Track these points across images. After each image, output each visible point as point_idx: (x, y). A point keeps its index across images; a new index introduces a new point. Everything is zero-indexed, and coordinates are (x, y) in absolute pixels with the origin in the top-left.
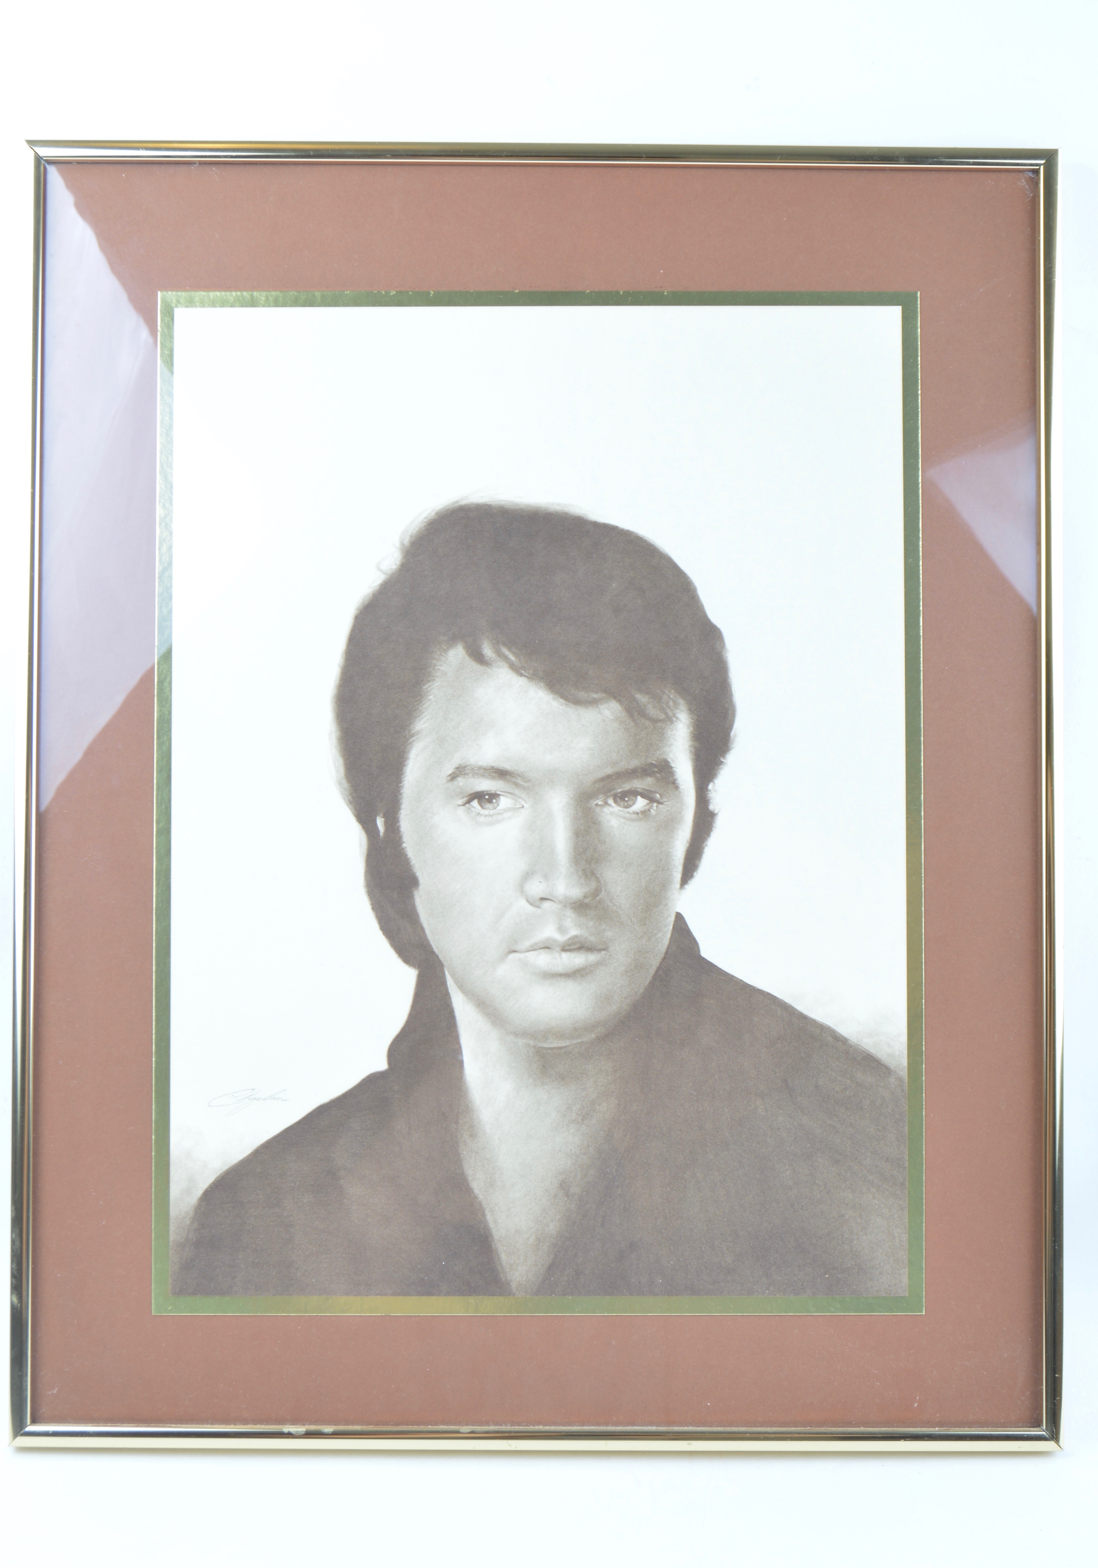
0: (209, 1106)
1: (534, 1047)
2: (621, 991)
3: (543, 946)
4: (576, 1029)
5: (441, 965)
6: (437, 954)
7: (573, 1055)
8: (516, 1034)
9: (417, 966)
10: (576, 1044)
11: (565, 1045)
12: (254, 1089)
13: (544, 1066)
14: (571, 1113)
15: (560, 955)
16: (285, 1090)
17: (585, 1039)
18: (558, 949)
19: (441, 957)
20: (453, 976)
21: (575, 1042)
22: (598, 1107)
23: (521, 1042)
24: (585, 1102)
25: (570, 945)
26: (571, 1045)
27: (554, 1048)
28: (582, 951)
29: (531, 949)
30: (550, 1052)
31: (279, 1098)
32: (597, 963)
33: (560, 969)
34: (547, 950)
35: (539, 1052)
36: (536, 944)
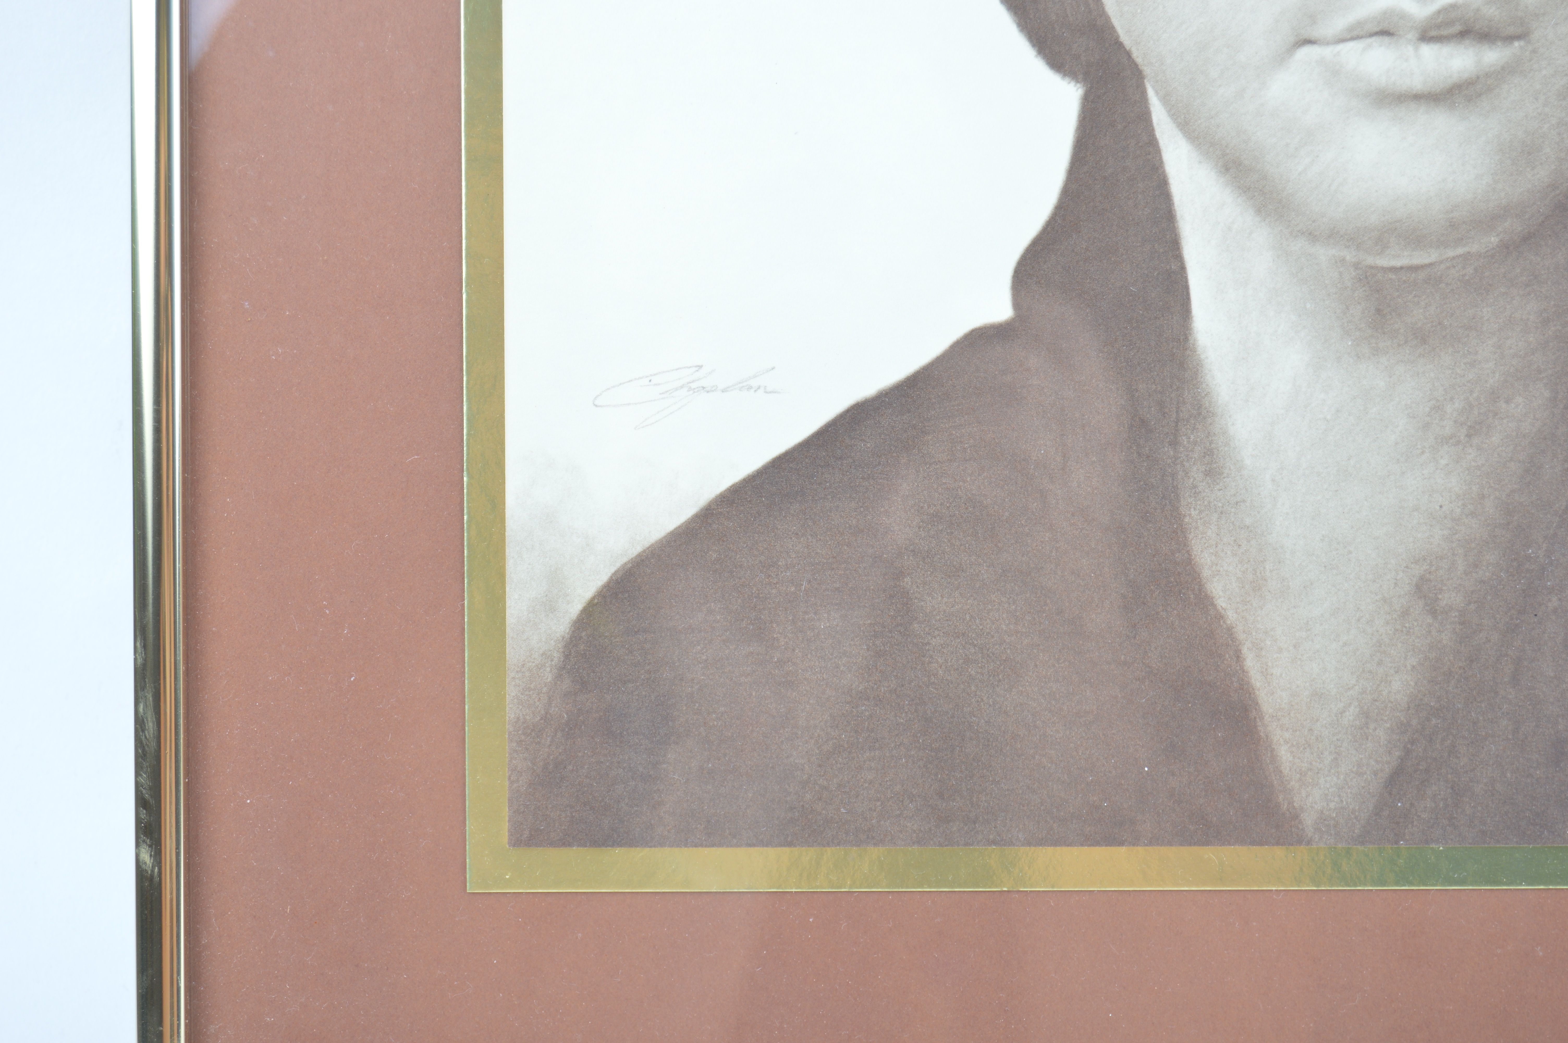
0: (596, 406)
1: (1356, 266)
2: (1559, 134)
3: (1376, 29)
4: (1453, 225)
5: (1138, 75)
6: (1128, 49)
7: (1447, 284)
8: (1312, 236)
9: (1081, 76)
10: (1454, 258)
11: (1427, 261)
12: (700, 367)
13: (1378, 311)
14: (1441, 419)
15: (1416, 49)
16: (773, 368)
17: (1474, 247)
18: (1412, 35)
19: (1137, 55)
20: (1165, 100)
21: (1450, 253)
22: (1504, 406)
23: (1324, 254)
24: (1475, 395)
25: (1439, 26)
26: (1441, 262)
27: (1401, 268)
28: (1467, 42)
29: (1349, 37)
30: (1394, 277)
31: (759, 388)
32: (1503, 68)
33: (1417, 83)
34: (1386, 39)
35: (1366, 277)
36: (1360, 24)
